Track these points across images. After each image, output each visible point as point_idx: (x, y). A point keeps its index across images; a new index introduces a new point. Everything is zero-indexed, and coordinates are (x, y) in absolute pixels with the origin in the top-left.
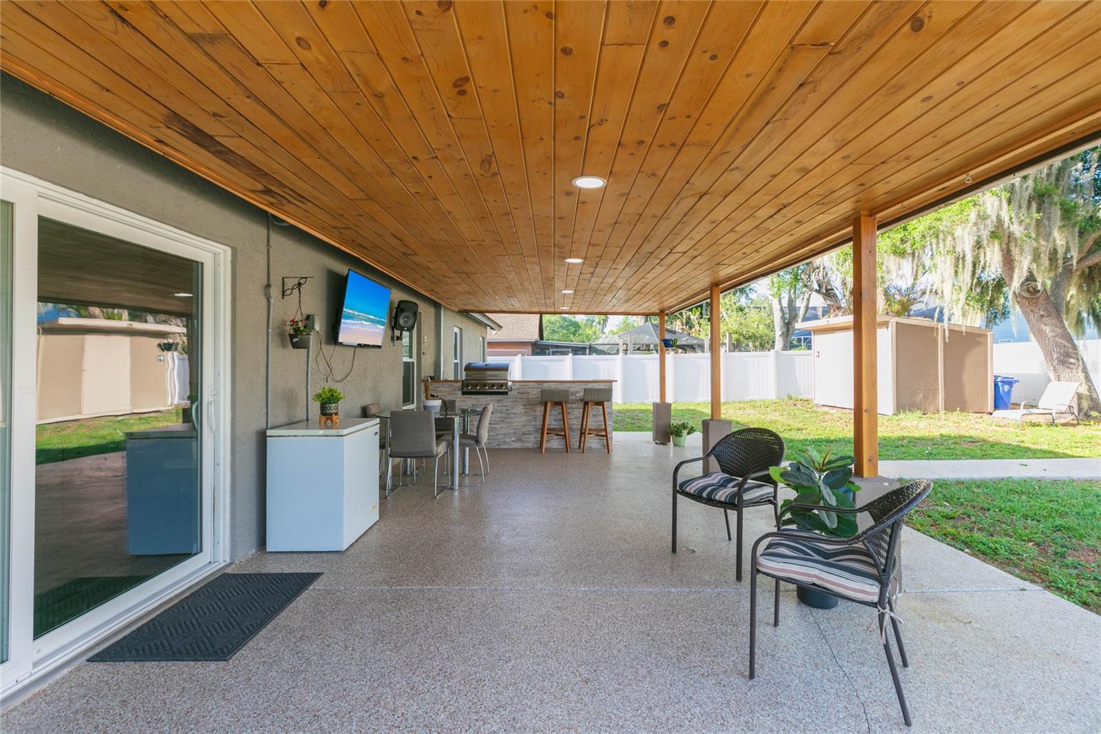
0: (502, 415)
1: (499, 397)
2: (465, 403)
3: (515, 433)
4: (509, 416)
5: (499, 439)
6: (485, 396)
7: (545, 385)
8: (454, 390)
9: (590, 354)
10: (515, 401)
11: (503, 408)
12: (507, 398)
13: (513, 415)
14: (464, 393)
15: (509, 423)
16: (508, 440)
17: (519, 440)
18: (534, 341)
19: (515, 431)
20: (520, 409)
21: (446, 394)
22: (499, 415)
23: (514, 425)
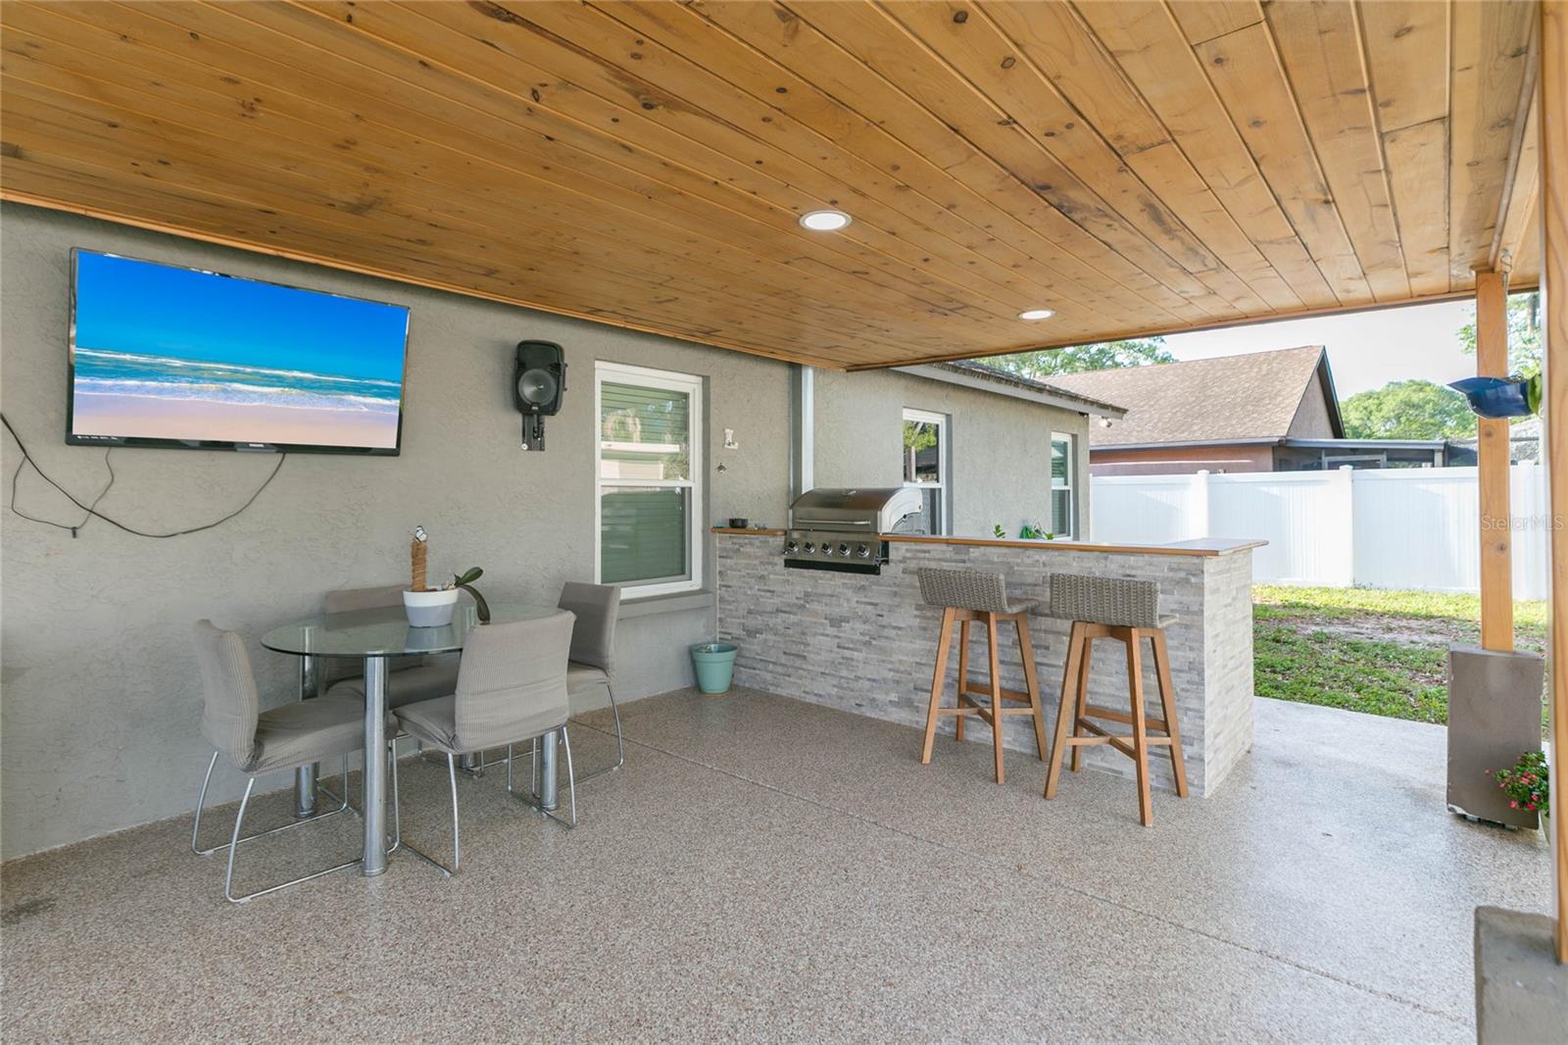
0: (867, 627)
1: (861, 579)
2: (788, 588)
3: (898, 682)
4: (886, 632)
5: (861, 690)
6: (829, 574)
7: (975, 552)
8: (771, 554)
9: (1445, 464)
10: (895, 594)
11: (869, 607)
12: (878, 584)
13: (893, 633)
14: (789, 563)
15: (882, 650)
16: (880, 697)
17: (907, 703)
18: (1277, 440)
19: (897, 676)
20: (907, 616)
21: (757, 562)
22: (860, 627)
23: (895, 658)
